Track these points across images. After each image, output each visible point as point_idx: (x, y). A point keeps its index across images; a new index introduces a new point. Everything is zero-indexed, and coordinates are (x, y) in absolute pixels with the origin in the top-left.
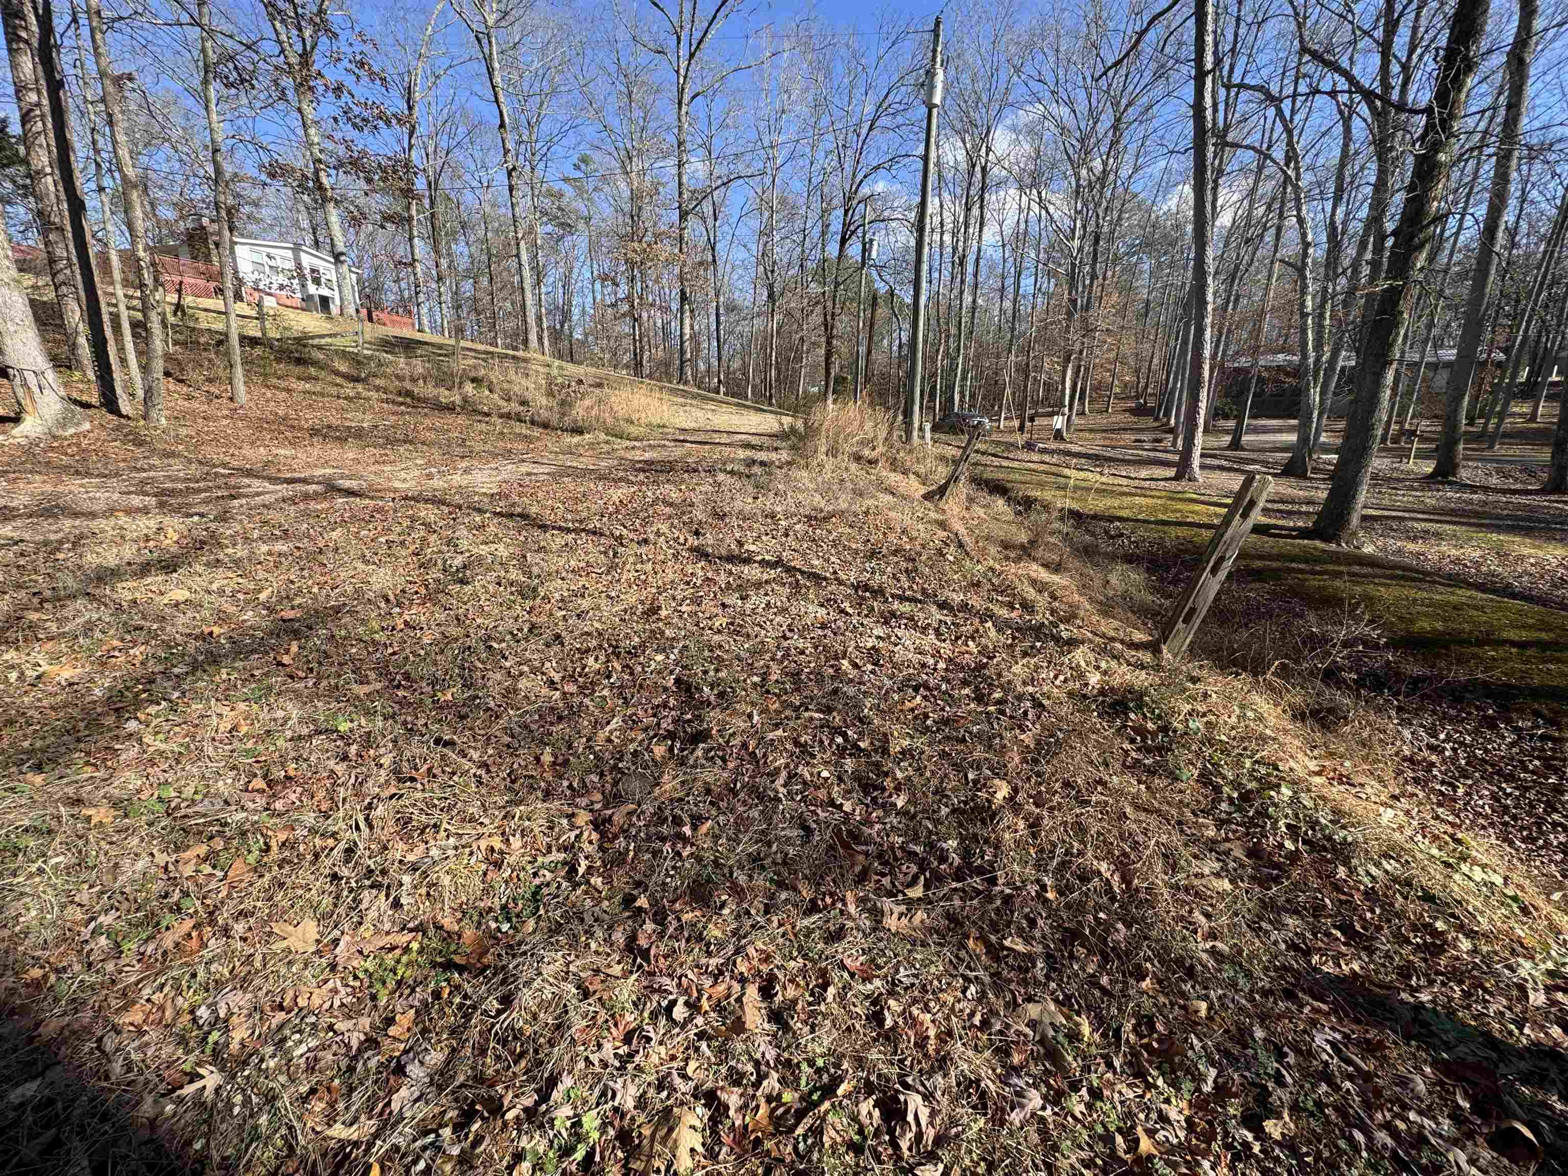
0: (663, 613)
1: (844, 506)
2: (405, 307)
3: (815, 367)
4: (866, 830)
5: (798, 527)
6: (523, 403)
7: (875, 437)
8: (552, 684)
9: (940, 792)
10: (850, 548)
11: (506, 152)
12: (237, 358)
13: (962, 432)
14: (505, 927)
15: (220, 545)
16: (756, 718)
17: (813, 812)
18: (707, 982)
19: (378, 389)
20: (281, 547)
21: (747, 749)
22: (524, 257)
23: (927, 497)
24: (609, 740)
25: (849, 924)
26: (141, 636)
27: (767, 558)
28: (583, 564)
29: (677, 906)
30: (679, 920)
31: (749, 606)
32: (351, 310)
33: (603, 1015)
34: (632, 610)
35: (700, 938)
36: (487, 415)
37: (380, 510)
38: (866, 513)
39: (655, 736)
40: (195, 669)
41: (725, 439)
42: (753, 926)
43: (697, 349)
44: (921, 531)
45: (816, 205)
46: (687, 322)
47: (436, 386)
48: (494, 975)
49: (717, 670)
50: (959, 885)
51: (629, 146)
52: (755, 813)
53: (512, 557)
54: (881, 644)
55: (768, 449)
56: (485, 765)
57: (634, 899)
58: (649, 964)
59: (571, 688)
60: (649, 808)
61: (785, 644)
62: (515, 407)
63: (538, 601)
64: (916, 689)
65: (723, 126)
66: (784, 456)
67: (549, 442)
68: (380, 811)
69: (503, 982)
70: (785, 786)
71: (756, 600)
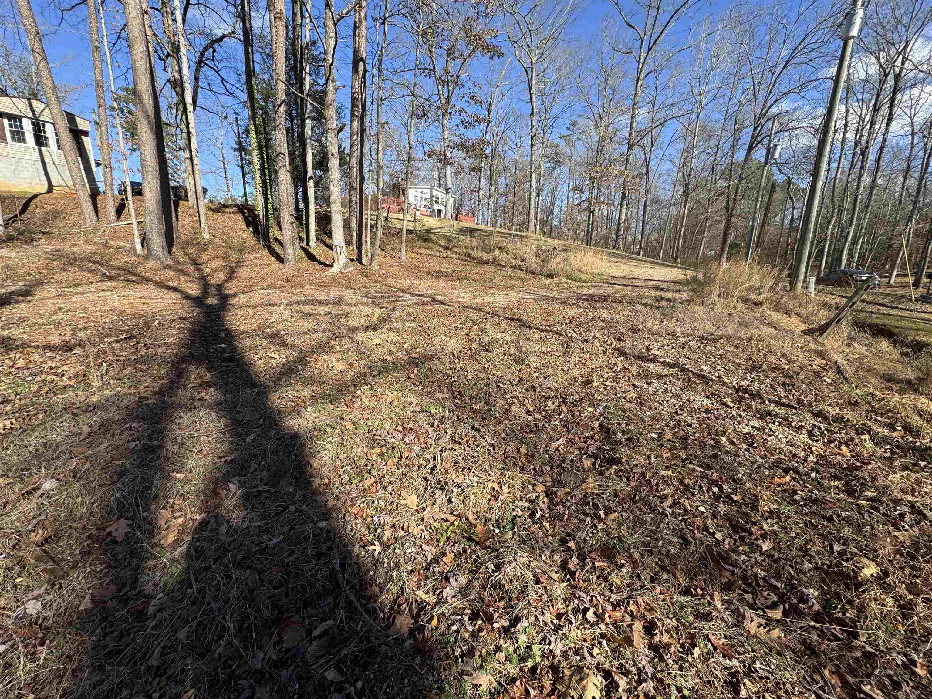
0: (595, 384)
1: (731, 332)
2: (471, 213)
3: (714, 238)
4: (734, 557)
5: (692, 343)
6: (523, 260)
7: (762, 286)
8: (528, 411)
9: (804, 551)
10: (734, 362)
11: (532, 126)
12: (404, 239)
13: (849, 285)
14: (497, 531)
15: (392, 322)
16: (653, 460)
17: (690, 530)
18: (609, 608)
19: (456, 253)
20: (413, 325)
21: (645, 477)
22: (534, 181)
23: (806, 332)
24: (557, 450)
25: (714, 613)
26: (364, 356)
27: (667, 360)
28: (549, 350)
29: (593, 555)
30: (593, 563)
31: (651, 389)
32: (449, 216)
33: (545, 598)
34: (575, 379)
35: (606, 579)
36: (504, 266)
37: (453, 312)
38: (750, 339)
39: (585, 454)
40: (380, 373)
41: (642, 283)
42: (641, 586)
43: (628, 228)
44: (801, 357)
45: (731, 126)
46: (624, 211)
47: (482, 251)
48: (492, 552)
49: (627, 425)
50: (817, 625)
51: (601, 111)
52: (648, 518)
53: (511, 342)
54: (756, 433)
55: (673, 291)
56: (493, 446)
57: (567, 542)
58: (574, 581)
59: (538, 416)
60: (578, 494)
61: (677, 417)
62: (518, 262)
63: (524, 366)
64: (786, 471)
65: (665, 88)
66: (685, 296)
67: (535, 282)
68: (446, 454)
69: (497, 557)
70: (670, 507)
71: (657, 386)
